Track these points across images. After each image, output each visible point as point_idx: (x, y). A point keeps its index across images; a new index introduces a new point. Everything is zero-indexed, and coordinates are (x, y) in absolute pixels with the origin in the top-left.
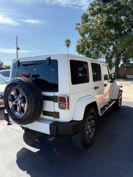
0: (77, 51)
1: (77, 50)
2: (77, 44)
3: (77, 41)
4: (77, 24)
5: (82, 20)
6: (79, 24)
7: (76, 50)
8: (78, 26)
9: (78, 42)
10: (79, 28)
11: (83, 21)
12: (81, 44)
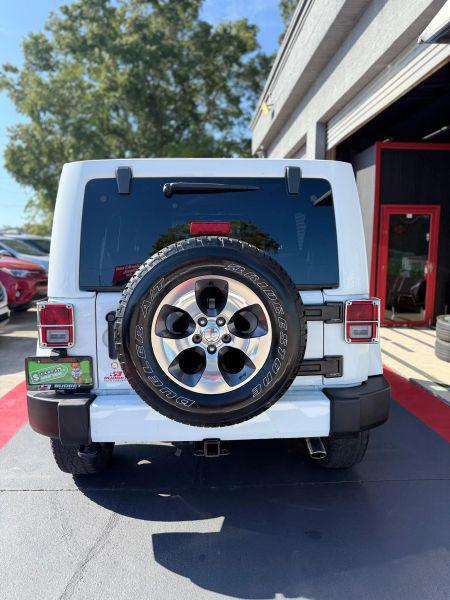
0: (9, 170)
1: (11, 167)
2: (8, 141)
3: (9, 130)
4: (7, 68)
5: (27, 58)
6: (15, 70)
7: (7, 166)
8: (10, 75)
9: (12, 134)
10: (12, 83)
11: (31, 62)
12: (24, 146)
